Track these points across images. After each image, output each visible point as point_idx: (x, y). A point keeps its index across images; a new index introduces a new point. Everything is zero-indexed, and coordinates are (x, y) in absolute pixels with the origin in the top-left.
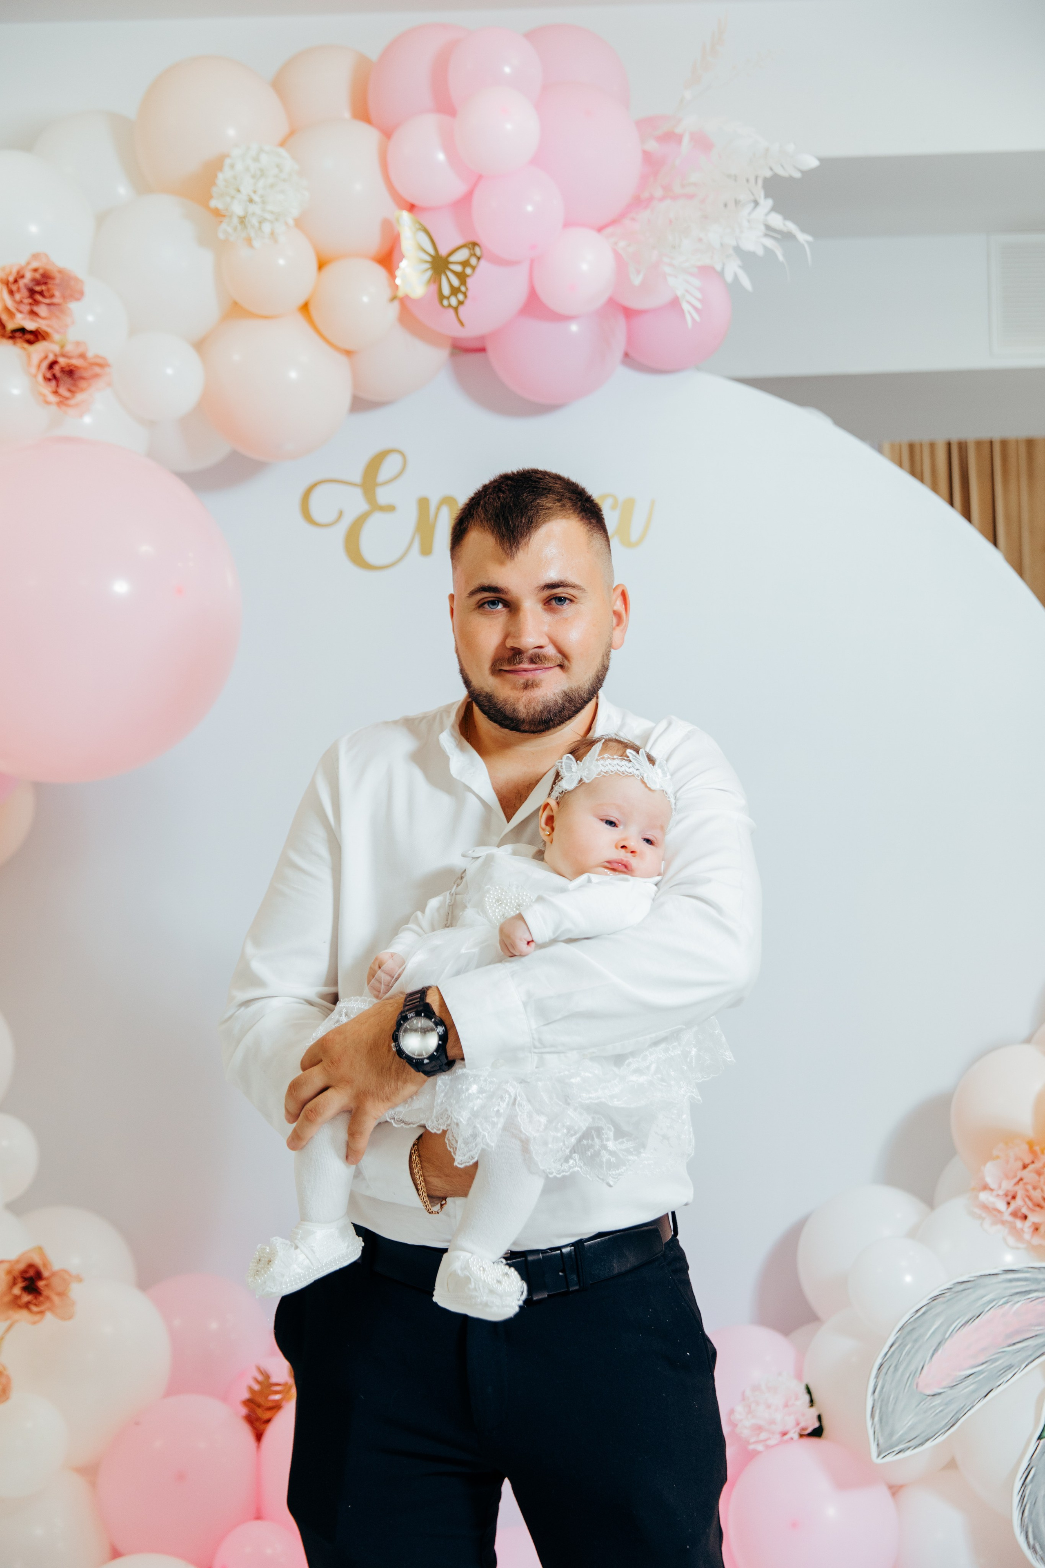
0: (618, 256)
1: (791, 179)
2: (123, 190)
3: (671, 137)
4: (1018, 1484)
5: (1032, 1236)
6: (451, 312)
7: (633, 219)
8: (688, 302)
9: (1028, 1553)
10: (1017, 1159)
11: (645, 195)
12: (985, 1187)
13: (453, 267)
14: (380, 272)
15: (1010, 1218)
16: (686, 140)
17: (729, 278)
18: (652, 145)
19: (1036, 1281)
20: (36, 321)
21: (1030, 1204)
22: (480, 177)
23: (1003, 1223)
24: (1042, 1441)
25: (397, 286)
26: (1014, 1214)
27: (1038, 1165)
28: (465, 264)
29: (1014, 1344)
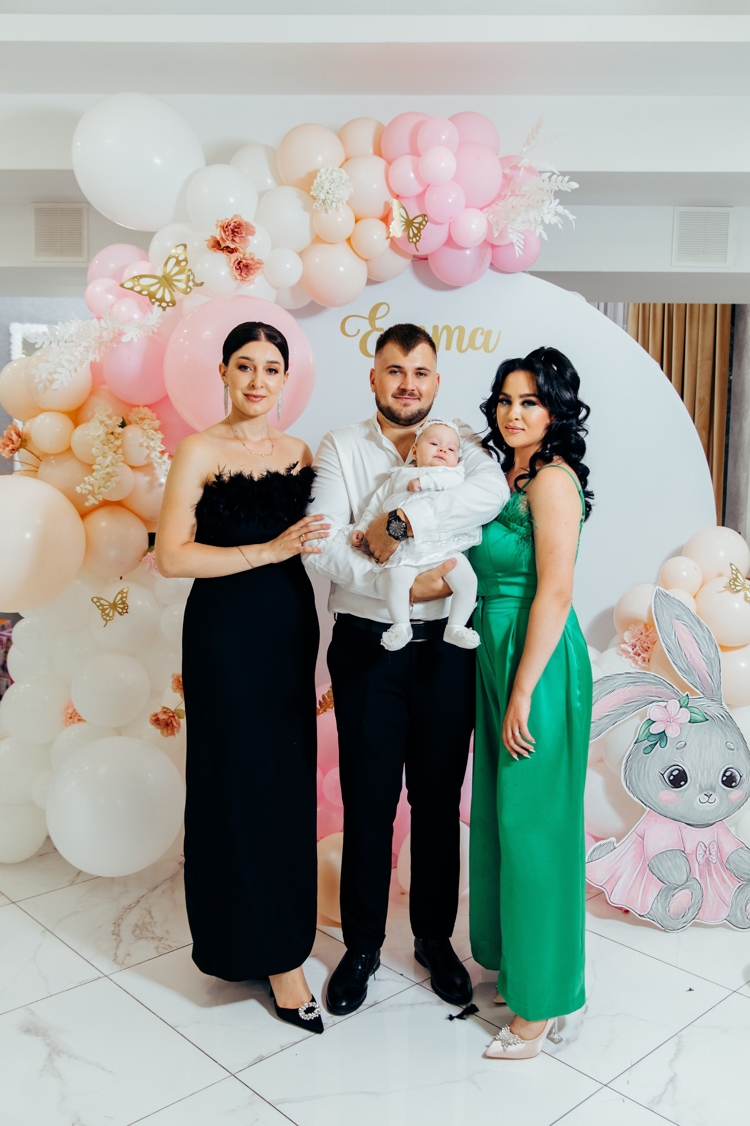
0: (489, 222)
1: (566, 191)
2: (270, 181)
3: (515, 167)
4: (624, 761)
5: (642, 664)
6: (413, 244)
7: (497, 204)
8: (518, 246)
9: (626, 789)
10: (639, 630)
11: (503, 194)
12: (625, 643)
13: (414, 224)
14: (382, 225)
15: (633, 655)
16: (522, 169)
17: (537, 235)
18: (507, 171)
19: (639, 678)
20: (235, 245)
21: (642, 648)
22: (429, 185)
23: (631, 657)
24: (636, 744)
25: (390, 232)
26: (635, 654)
27: (647, 633)
28: (420, 224)
29: (627, 704)
